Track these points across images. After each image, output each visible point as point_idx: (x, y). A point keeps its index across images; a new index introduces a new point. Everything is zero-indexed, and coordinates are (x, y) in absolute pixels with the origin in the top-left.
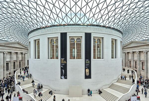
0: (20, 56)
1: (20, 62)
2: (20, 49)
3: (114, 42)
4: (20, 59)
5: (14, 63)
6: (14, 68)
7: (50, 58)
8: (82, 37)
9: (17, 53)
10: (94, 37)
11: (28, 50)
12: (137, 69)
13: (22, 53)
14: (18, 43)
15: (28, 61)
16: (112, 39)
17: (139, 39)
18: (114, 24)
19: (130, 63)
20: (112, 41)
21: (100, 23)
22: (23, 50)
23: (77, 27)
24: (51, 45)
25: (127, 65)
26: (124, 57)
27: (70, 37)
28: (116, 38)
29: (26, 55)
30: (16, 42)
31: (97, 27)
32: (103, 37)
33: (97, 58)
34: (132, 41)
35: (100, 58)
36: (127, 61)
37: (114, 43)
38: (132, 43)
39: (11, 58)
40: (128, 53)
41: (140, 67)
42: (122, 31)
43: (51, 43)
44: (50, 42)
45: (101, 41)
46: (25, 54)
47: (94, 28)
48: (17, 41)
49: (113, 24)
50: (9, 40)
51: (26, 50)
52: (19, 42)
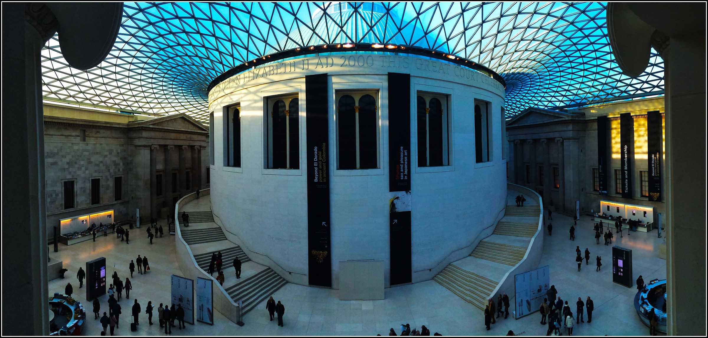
0: (188, 155)
1: (188, 173)
2: (189, 136)
4: (188, 165)
5: (174, 175)
6: (174, 191)
9: (179, 147)
11: (207, 136)
13: (192, 147)
14: (184, 118)
15: (208, 170)
22: (195, 137)
26: (513, 154)
29: (203, 152)
30: (177, 115)
39: (166, 161)
40: (523, 142)
46: (199, 151)
48: (181, 112)
50: (162, 111)
51: (204, 138)
52: (184, 114)
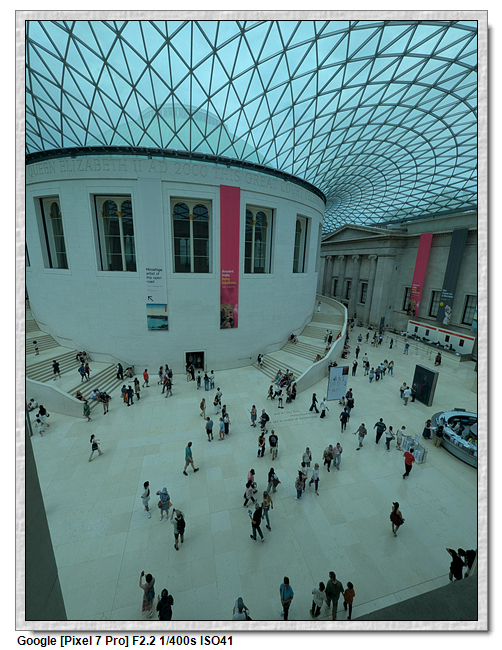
3: (302, 225)
7: (106, 266)
8: (211, 201)
10: (247, 205)
12: (350, 302)
16: (298, 215)
17: (364, 220)
18: (307, 169)
19: (335, 287)
20: (298, 222)
21: (268, 159)
23: (195, 165)
24: (106, 220)
25: (327, 290)
26: (323, 269)
27: (171, 197)
28: (308, 215)
31: (257, 173)
32: (273, 207)
33: (255, 272)
34: (347, 225)
35: (263, 272)
36: (328, 279)
37: (303, 228)
38: (346, 229)
40: (334, 257)
41: (356, 296)
42: (325, 192)
43: (105, 214)
44: (100, 210)
45: (269, 221)
47: (250, 174)
49: (304, 168)
